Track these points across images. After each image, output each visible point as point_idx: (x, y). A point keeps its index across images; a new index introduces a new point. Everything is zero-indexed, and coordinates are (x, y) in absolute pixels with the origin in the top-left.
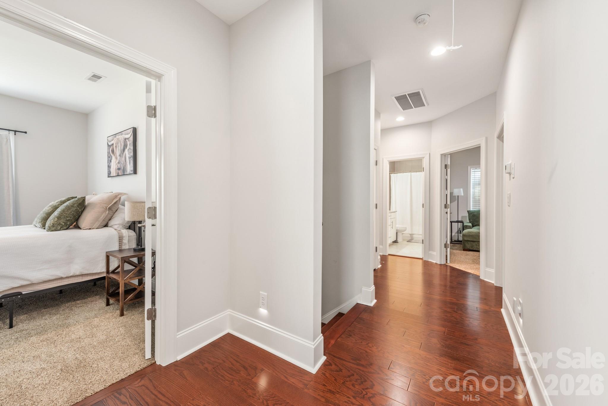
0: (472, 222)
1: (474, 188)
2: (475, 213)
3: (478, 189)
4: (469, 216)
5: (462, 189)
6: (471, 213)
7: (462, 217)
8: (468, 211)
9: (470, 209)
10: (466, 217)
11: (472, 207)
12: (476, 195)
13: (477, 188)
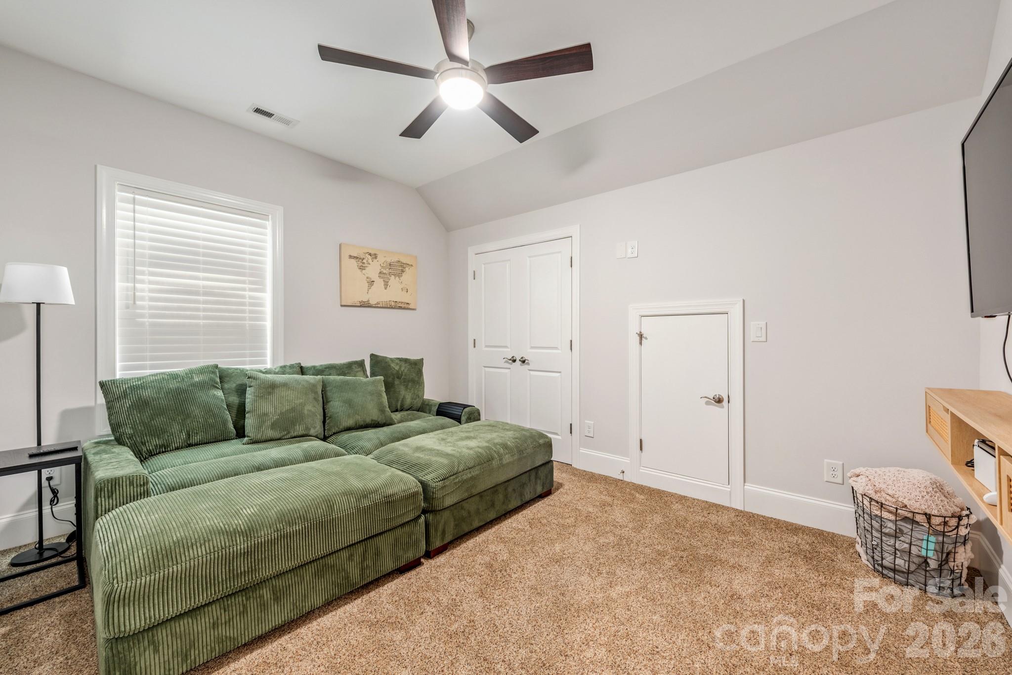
0: (131, 437)
1: (132, 276)
2: (146, 394)
3: (150, 283)
4: (110, 407)
5: (64, 271)
6: (125, 395)
7: (66, 416)
8: (102, 385)
9: (114, 374)
10: (88, 411)
11: (124, 360)
12: (143, 308)
13: (146, 278)
